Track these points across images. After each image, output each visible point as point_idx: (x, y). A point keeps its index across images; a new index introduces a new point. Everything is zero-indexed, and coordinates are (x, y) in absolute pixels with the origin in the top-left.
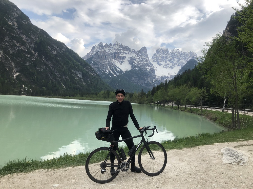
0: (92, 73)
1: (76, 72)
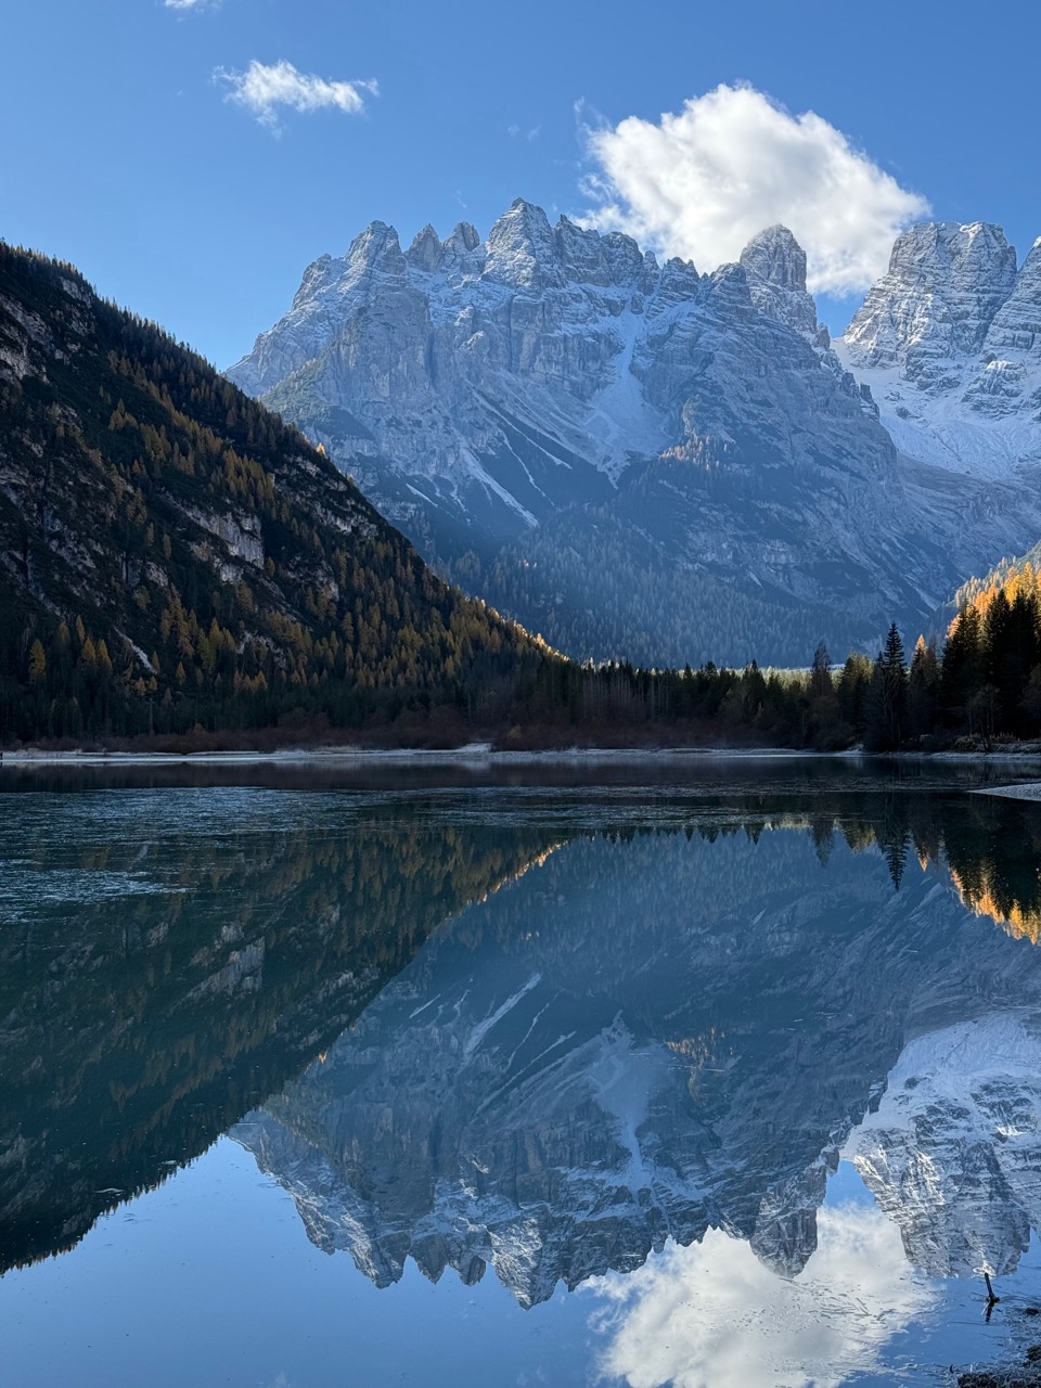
0: (344, 517)
1: (214, 525)
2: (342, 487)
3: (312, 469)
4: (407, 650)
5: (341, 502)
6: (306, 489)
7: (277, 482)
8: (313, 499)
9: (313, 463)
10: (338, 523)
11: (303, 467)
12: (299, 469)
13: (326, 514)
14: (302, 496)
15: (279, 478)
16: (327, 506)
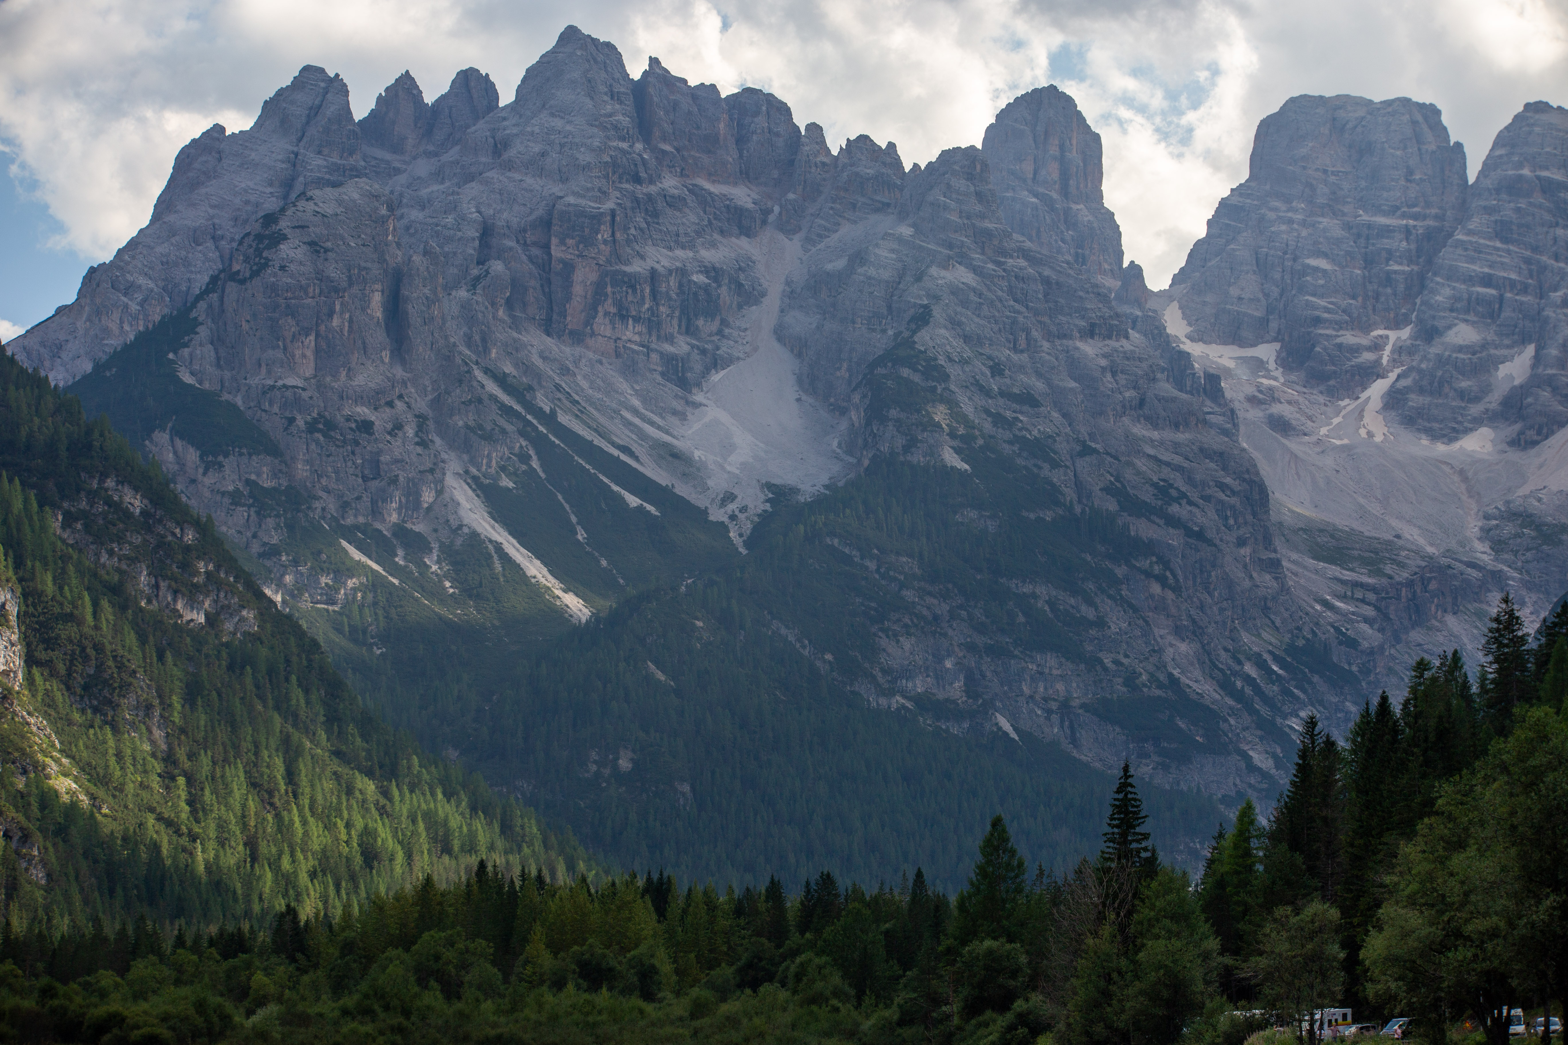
0: (191, 594)
2: (190, 537)
3: (135, 503)
4: (292, 854)
5: (185, 566)
6: (120, 539)
7: (65, 525)
8: (133, 560)
9: (136, 489)
10: (179, 606)
11: (116, 498)
12: (109, 502)
13: (157, 586)
14: (111, 553)
15: (69, 520)
16: (158, 573)
